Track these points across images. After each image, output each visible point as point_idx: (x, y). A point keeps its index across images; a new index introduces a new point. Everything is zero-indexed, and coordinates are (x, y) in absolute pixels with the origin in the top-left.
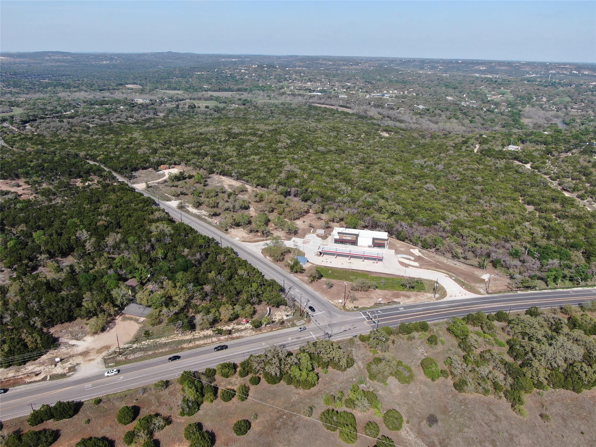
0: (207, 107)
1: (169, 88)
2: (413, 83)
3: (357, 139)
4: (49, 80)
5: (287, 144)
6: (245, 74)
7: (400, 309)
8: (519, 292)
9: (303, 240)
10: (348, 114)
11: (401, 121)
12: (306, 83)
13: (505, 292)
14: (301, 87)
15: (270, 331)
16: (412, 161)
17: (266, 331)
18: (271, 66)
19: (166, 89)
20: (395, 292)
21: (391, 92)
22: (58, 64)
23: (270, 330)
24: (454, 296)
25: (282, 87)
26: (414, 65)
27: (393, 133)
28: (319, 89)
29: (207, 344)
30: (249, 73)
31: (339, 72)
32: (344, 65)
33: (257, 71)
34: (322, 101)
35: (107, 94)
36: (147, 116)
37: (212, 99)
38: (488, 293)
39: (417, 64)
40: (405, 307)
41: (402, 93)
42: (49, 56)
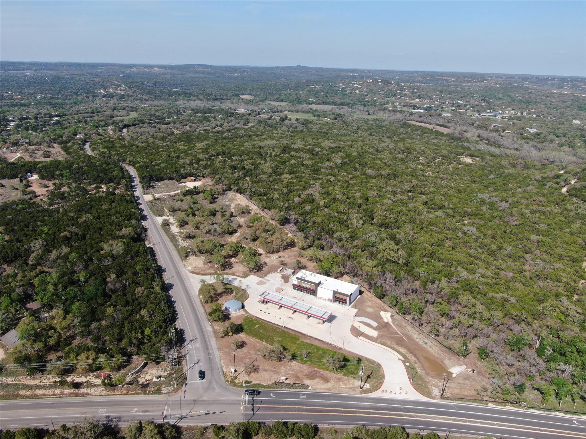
0: (297, 120)
1: (277, 100)
2: (539, 103)
3: (428, 163)
4: (181, 89)
5: (336, 164)
6: (357, 88)
7: (302, 397)
8: (490, 405)
9: (260, 279)
10: (442, 134)
11: (499, 146)
12: (414, 99)
13: (469, 400)
14: (407, 103)
15: (124, 394)
16: (475, 195)
17: (120, 393)
18: (386, 81)
19: (274, 101)
20: (316, 369)
21: (507, 112)
22: (198, 75)
23: (125, 392)
24: (388, 392)
25: (387, 103)
26: (553, 84)
27: (477, 159)
28: (425, 106)
29: (46, 395)
30: (361, 88)
31: (459, 89)
32: (468, 81)
33: (370, 86)
34: (421, 119)
35: (217, 103)
36: (237, 126)
37: (308, 112)
38: (442, 397)
39: (557, 82)
40: (310, 396)
41: (519, 114)
42: (194, 68)
